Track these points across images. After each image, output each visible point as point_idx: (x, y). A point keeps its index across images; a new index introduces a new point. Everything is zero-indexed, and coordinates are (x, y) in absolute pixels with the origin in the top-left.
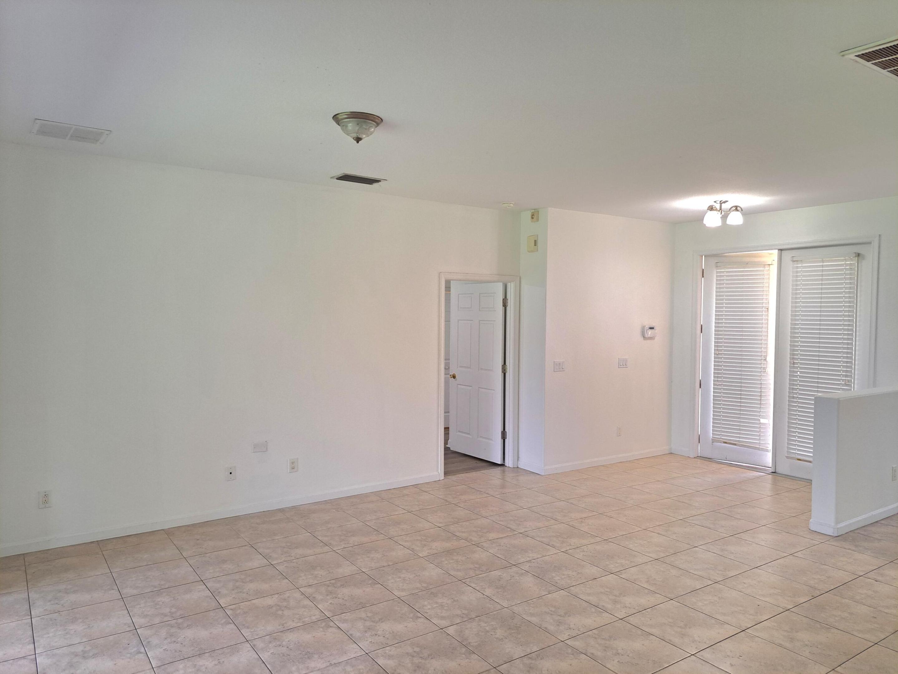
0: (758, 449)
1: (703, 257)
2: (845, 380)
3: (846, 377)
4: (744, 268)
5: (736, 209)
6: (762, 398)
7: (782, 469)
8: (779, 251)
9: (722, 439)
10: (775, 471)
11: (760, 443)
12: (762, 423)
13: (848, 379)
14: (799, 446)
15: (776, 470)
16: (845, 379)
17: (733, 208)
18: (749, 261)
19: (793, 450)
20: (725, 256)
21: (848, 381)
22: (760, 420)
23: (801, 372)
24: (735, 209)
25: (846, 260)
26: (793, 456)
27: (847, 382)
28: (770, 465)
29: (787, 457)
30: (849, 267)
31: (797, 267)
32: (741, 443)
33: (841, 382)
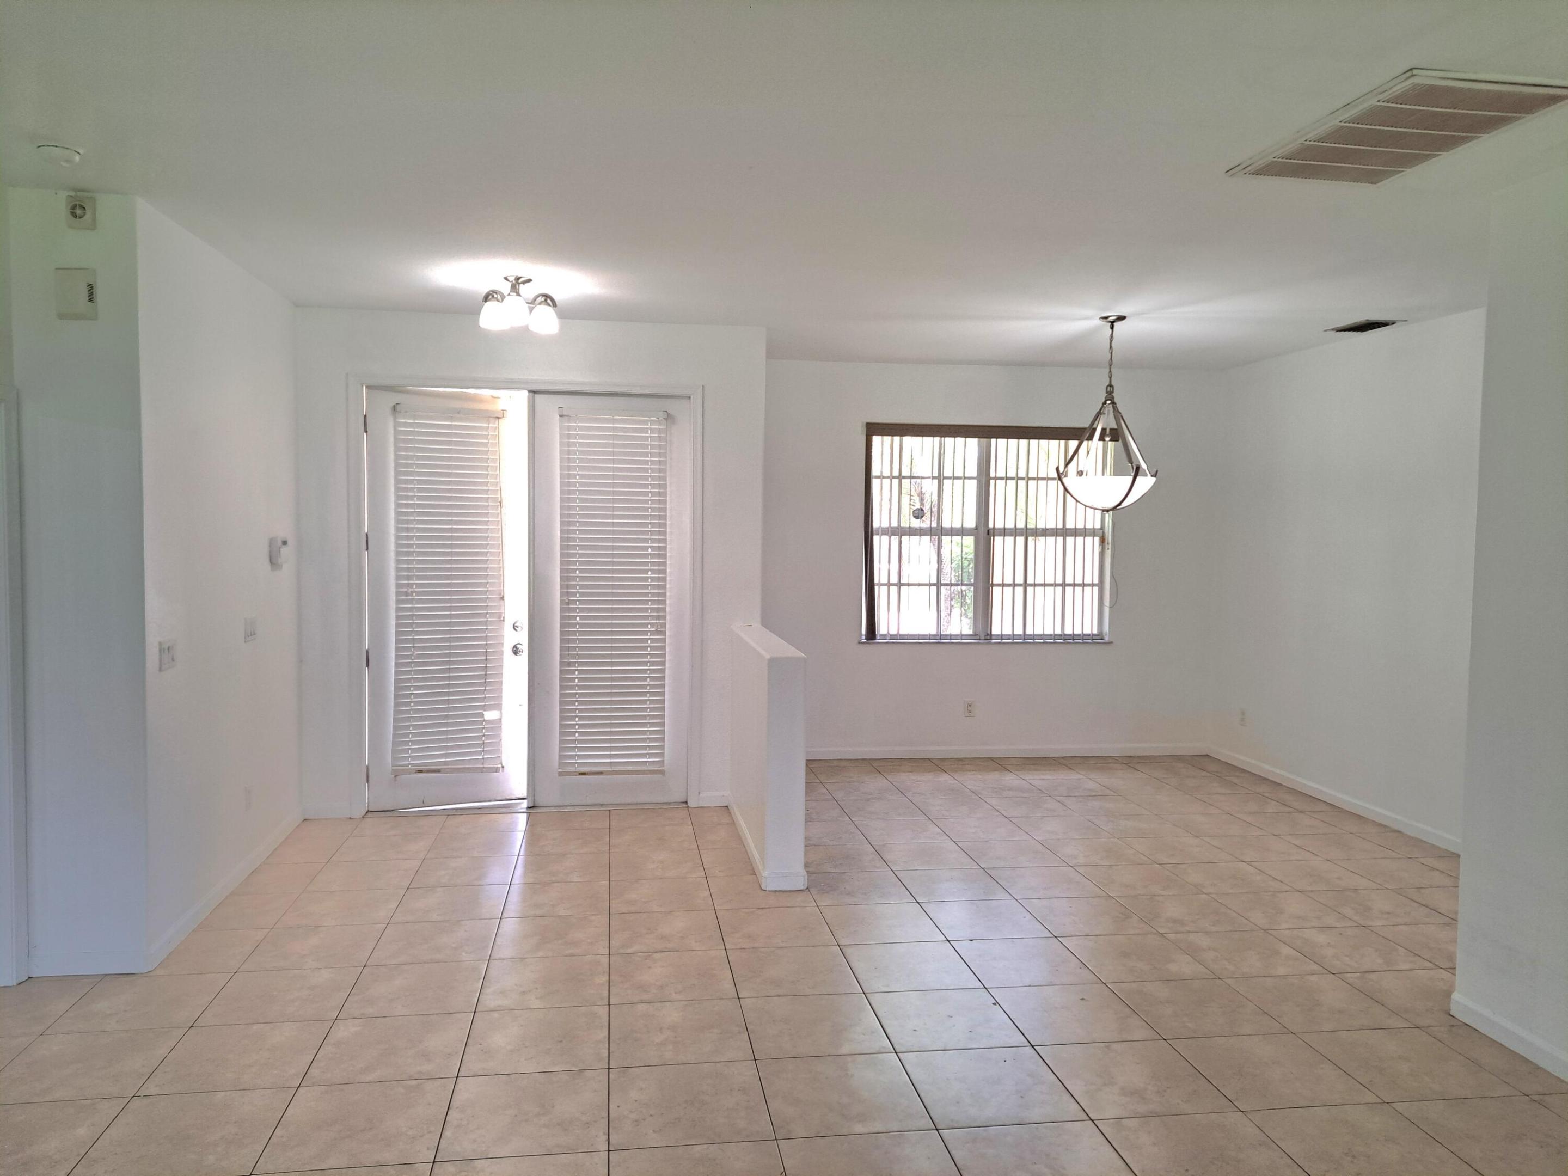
0: (482, 770)
1: (364, 387)
2: (656, 625)
3: (657, 620)
4: (451, 419)
5: (546, 300)
6: (488, 673)
7: (548, 797)
8: (531, 394)
9: (413, 765)
10: (534, 804)
11: (483, 758)
12: (487, 720)
13: (661, 622)
14: (581, 749)
15: (536, 803)
16: (657, 623)
17: (540, 297)
18: (462, 408)
19: (570, 759)
20: (408, 392)
21: (661, 626)
22: (483, 715)
23: (582, 618)
24: (543, 299)
25: (652, 423)
26: (571, 769)
27: (659, 627)
28: (524, 793)
29: (561, 774)
30: (656, 435)
31: (569, 428)
32: (449, 767)
33: (649, 628)
